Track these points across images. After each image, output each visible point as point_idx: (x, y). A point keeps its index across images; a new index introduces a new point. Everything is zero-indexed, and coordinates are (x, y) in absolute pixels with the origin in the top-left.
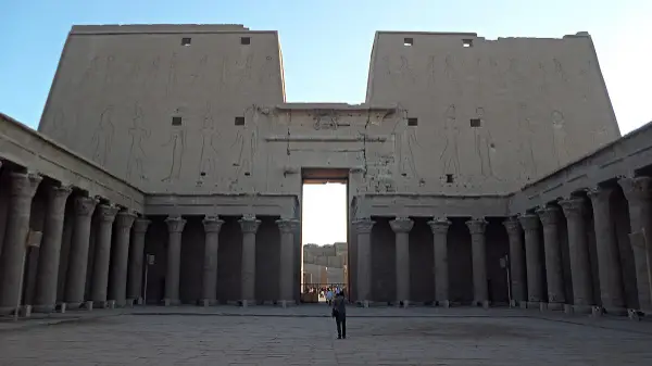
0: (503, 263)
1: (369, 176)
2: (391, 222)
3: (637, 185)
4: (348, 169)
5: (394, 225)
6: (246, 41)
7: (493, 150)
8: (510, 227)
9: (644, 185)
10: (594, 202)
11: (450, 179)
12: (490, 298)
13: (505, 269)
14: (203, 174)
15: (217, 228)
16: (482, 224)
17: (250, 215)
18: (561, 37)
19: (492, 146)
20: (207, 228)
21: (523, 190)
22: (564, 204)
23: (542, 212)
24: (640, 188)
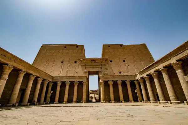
0: (136, 91)
1: (103, 73)
2: (108, 82)
3: (177, 64)
4: (98, 71)
5: (109, 83)
6: (77, 47)
7: (129, 66)
8: (136, 82)
9: (180, 63)
10: (162, 72)
11: (120, 73)
12: (134, 100)
14: (67, 73)
15: (69, 84)
16: (129, 82)
17: (76, 81)
18: (140, 44)
20: (66, 84)
21: (139, 73)
22: (152, 74)
23: (145, 77)
24: (179, 65)
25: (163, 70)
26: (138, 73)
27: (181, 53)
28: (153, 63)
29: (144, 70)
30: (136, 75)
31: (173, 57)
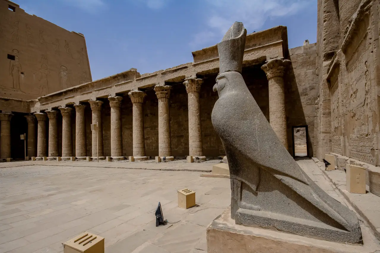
0: (22, 137)
3: (96, 104)
7: (23, 76)
8: (29, 119)
9: (100, 104)
10: (77, 109)
12: (12, 156)
13: (23, 140)
16: (10, 115)
19: (22, 73)
21: (39, 100)
22: (62, 109)
23: (49, 112)
24: (98, 106)
25: (78, 106)
26: (37, 100)
27: (104, 89)
28: (67, 89)
29: (50, 96)
30: (33, 103)
31: (95, 91)
